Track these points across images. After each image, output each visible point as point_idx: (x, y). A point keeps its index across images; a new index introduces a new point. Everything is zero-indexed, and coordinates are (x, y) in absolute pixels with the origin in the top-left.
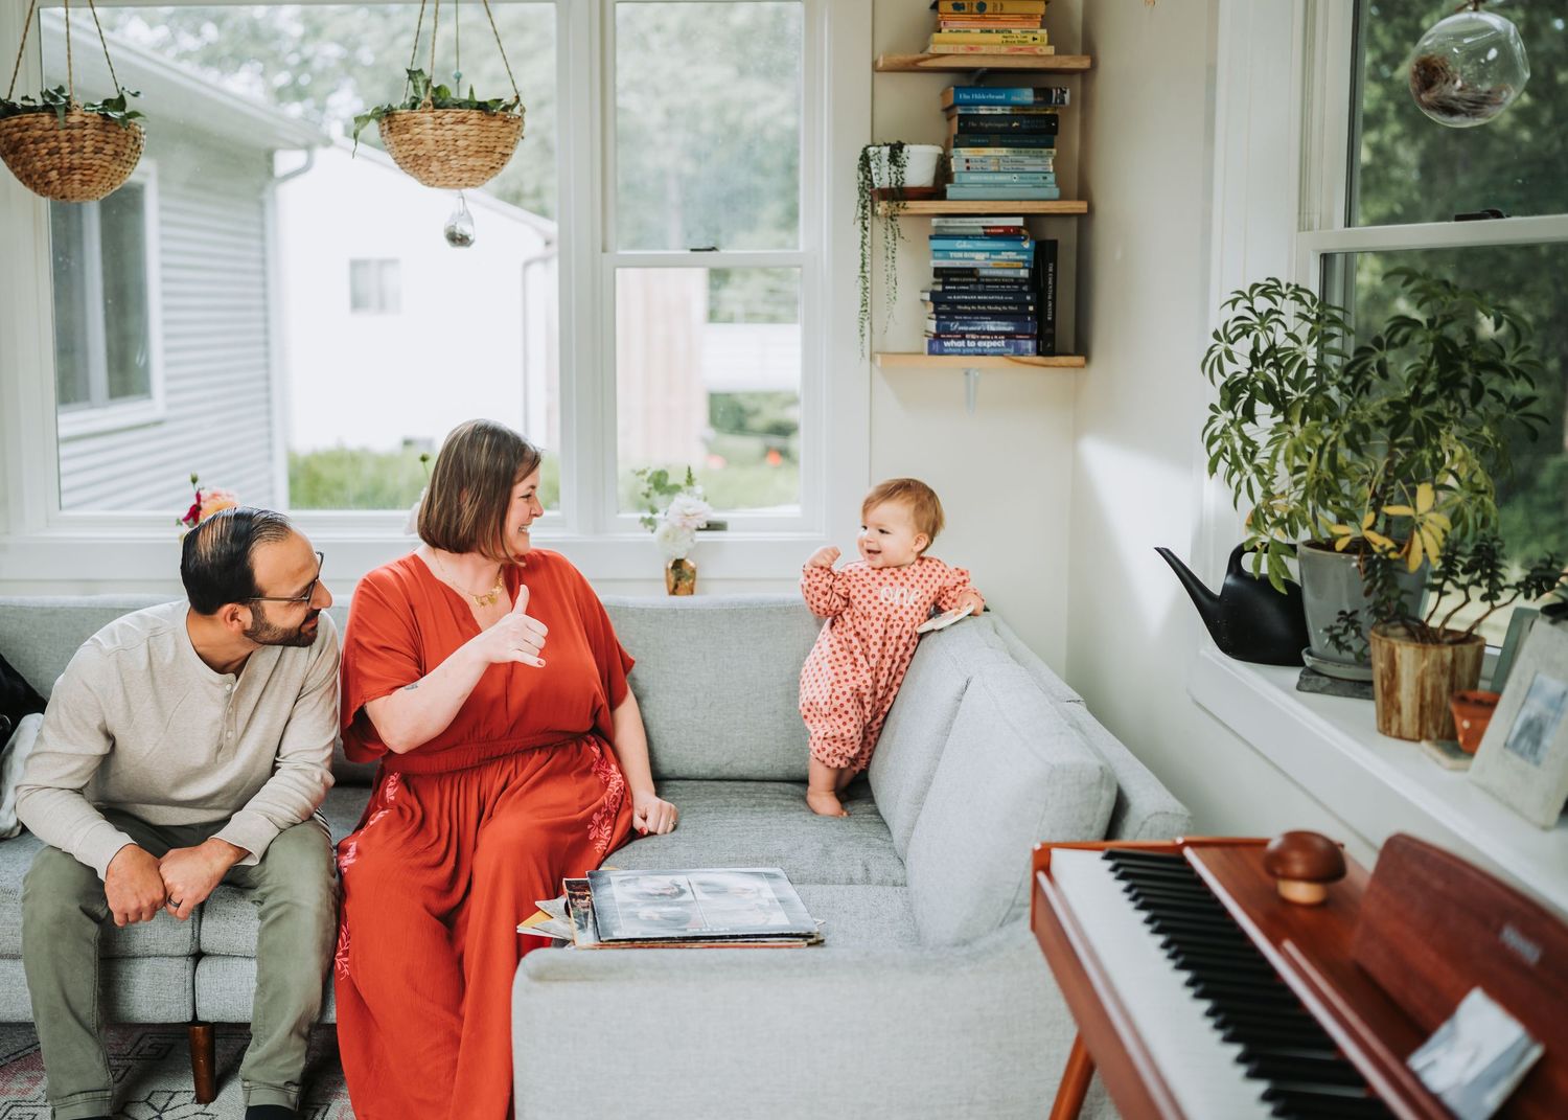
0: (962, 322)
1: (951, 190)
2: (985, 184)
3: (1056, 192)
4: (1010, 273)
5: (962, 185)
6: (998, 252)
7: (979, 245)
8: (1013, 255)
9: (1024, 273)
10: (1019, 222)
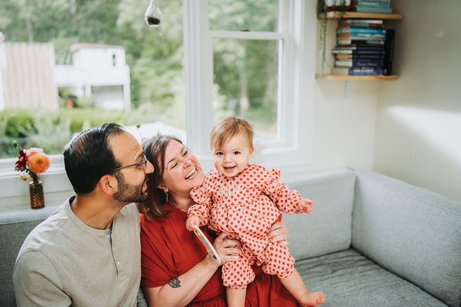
0: (361, 63)
1: (358, 9)
2: (369, 6)
3: (391, 11)
4: (378, 43)
5: (361, 6)
6: (373, 34)
7: (368, 31)
8: (379, 36)
9: (382, 43)
10: (380, 22)
